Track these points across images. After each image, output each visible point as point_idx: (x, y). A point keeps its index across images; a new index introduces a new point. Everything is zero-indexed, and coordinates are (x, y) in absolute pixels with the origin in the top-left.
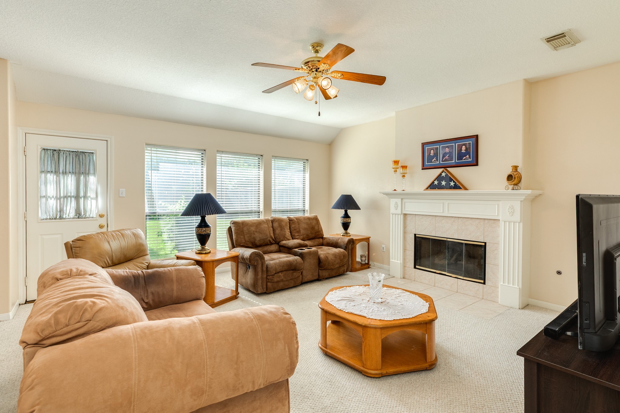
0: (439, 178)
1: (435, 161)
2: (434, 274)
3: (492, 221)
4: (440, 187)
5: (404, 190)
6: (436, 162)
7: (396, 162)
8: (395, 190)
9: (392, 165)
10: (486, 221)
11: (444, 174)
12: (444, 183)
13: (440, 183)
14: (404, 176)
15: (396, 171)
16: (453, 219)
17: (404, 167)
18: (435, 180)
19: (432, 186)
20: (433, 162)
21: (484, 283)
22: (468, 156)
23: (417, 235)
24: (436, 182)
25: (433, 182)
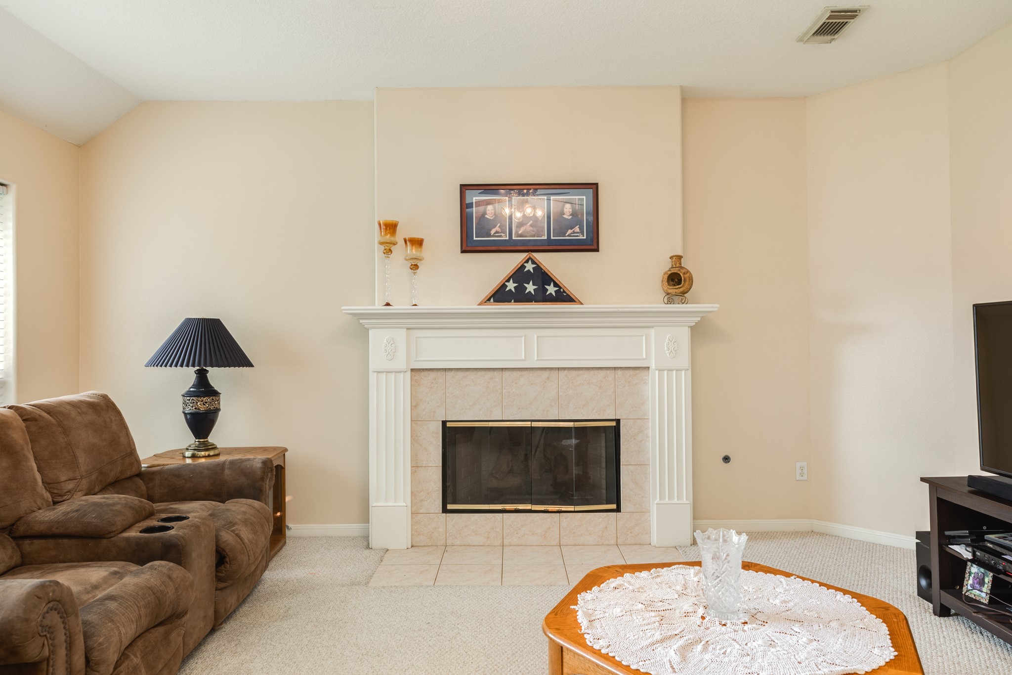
0: (519, 275)
1: (497, 232)
2: (501, 515)
3: (631, 372)
4: (521, 296)
5: (416, 305)
6: (500, 236)
7: (391, 227)
8: (388, 304)
9: (376, 235)
10: (619, 372)
11: (530, 267)
12: (530, 288)
13: (520, 289)
14: (415, 267)
15: (388, 252)
16: (546, 374)
17: (418, 243)
18: (508, 281)
19: (500, 295)
20: (493, 236)
21: (618, 510)
22: (577, 229)
23: (449, 425)
24: (511, 286)
25: (504, 286)
